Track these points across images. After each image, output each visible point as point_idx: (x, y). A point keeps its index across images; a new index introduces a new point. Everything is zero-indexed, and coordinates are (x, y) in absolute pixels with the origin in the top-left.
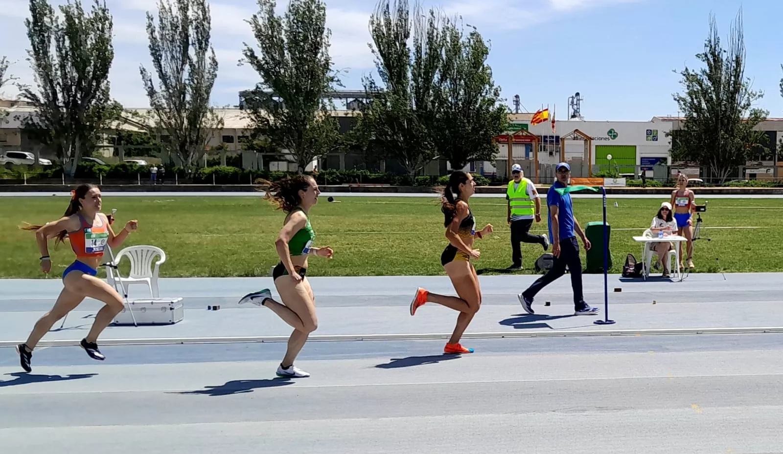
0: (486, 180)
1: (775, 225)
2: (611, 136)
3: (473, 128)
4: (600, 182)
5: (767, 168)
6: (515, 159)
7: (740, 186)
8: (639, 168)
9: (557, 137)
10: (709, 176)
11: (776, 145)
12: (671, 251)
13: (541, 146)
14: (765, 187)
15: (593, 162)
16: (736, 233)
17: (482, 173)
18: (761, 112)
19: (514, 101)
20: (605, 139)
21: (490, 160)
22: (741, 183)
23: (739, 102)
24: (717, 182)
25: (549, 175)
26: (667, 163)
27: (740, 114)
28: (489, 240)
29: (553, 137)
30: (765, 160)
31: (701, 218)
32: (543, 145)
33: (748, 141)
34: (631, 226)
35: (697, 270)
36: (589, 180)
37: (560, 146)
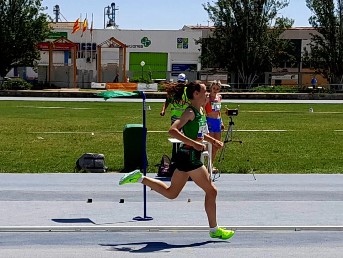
0: (28, 84)
1: (300, 129)
2: (144, 43)
3: (17, 36)
4: (134, 86)
5: (292, 75)
6: (55, 65)
7: (266, 91)
8: (170, 74)
9: (94, 45)
10: (236, 81)
11: (300, 52)
12: (204, 153)
13: (79, 53)
14: (290, 92)
15: (127, 68)
16: (264, 136)
17: (25, 78)
18: (286, 20)
19: (54, 11)
20: (139, 46)
21: (32, 66)
22: (267, 89)
23: (266, 11)
24: (244, 88)
25: (86, 80)
26: (196, 69)
27: (267, 23)
28: (33, 140)
29: (90, 44)
30: (290, 67)
31: (233, 121)
32: (81, 52)
33: (274, 48)
34: (164, 129)
35: (229, 171)
36: (123, 85)
37: (97, 53)
